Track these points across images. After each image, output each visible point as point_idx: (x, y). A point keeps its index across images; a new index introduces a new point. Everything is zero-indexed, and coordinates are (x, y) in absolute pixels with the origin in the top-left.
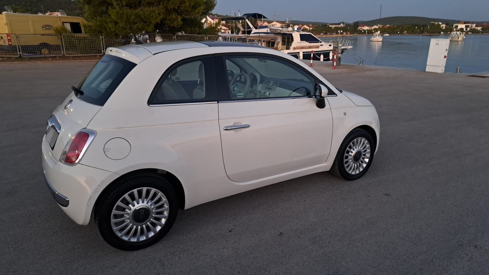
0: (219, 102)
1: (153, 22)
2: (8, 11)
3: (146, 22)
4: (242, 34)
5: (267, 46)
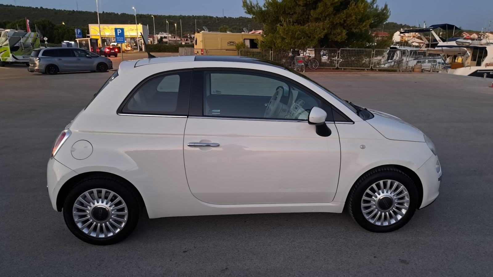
0: (189, 117)
1: (317, 37)
2: (205, 31)
3: (310, 37)
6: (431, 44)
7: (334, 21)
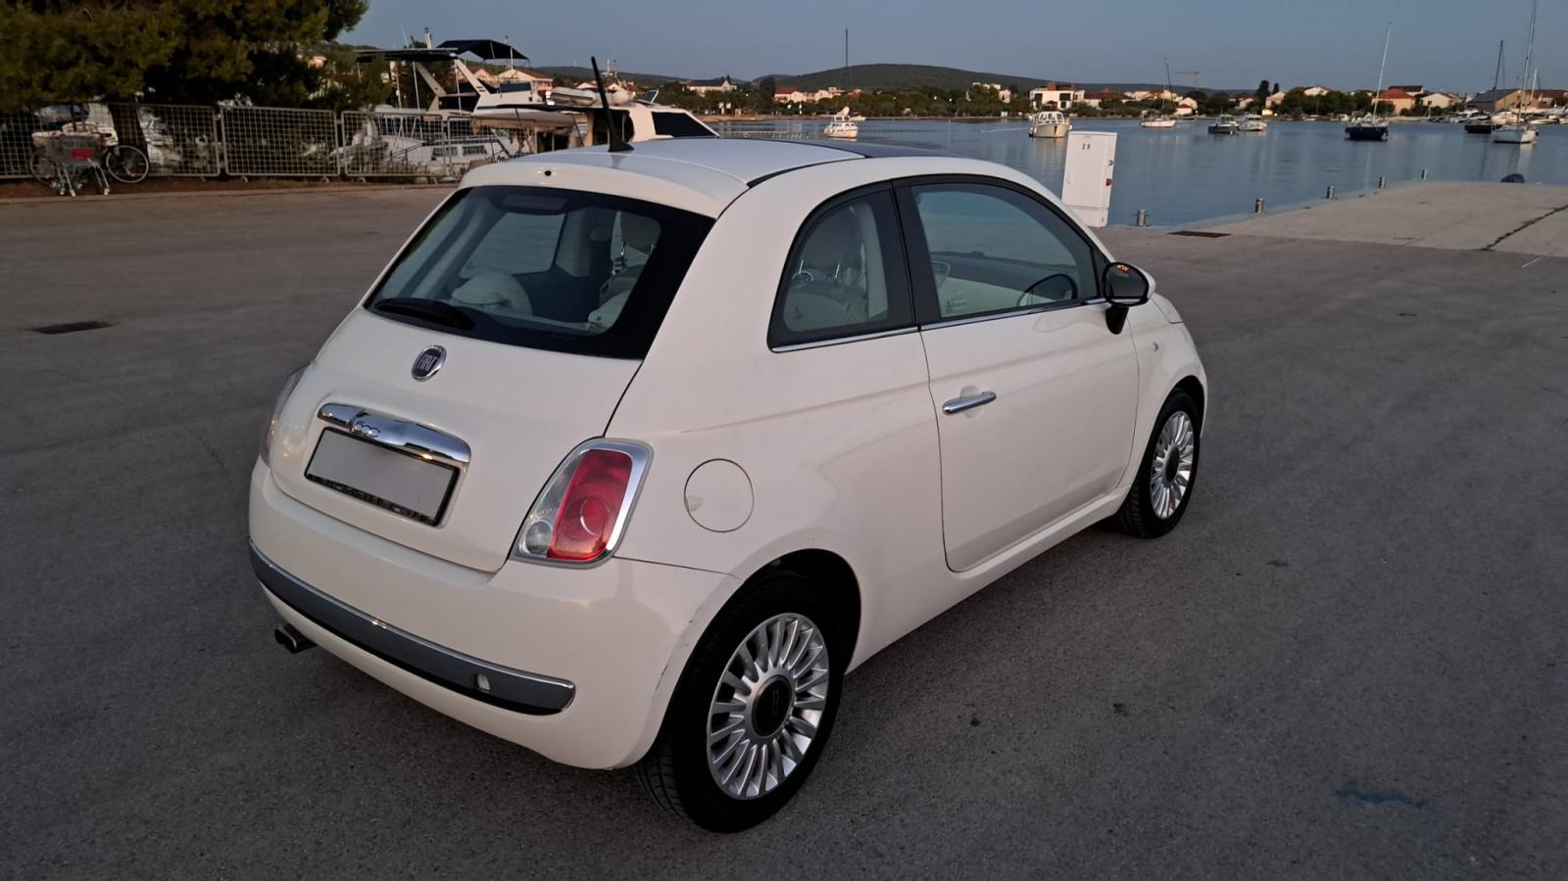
0: (923, 328)
1: (142, 63)
3: (109, 62)
4: (441, 107)
5: (542, 148)
6: (462, 97)
7: (198, 9)
